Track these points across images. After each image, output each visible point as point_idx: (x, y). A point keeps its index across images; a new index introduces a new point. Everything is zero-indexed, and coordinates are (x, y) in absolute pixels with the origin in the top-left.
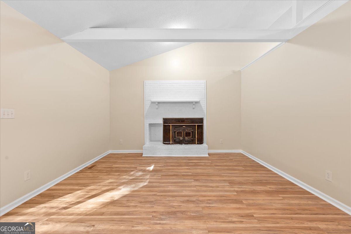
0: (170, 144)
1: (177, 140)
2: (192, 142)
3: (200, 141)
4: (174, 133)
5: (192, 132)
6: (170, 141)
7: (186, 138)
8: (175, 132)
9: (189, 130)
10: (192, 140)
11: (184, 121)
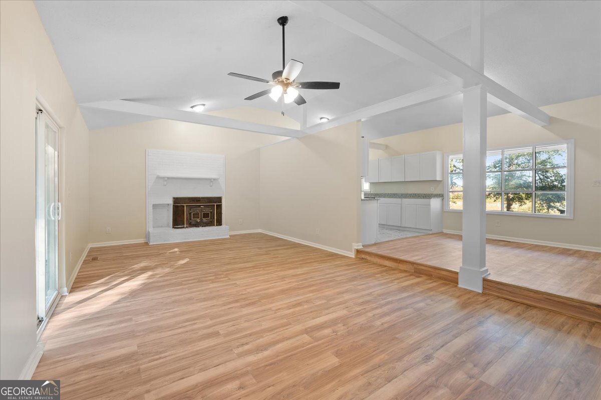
0: (184, 227)
1: (193, 223)
2: (210, 224)
3: (219, 223)
4: (188, 215)
5: (211, 212)
6: (184, 225)
7: (204, 220)
8: (190, 214)
9: (207, 210)
10: (211, 222)
11: (199, 201)
